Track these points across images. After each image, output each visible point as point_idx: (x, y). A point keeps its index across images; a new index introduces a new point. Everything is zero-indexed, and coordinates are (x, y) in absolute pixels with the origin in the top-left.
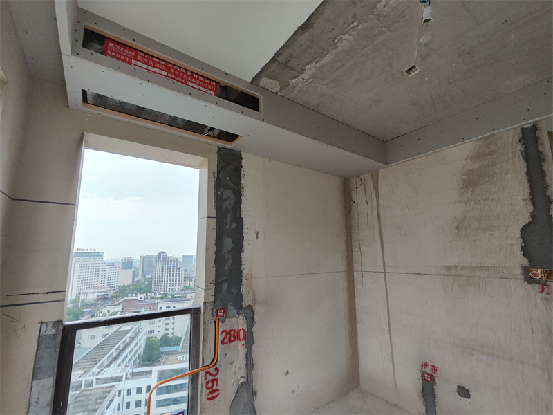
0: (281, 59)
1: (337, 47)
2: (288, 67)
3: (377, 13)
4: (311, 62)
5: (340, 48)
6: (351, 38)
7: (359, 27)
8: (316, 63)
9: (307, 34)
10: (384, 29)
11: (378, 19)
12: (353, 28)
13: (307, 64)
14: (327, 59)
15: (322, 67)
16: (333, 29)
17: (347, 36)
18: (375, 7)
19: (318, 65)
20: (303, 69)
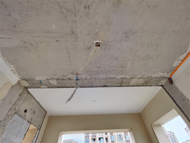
0: (119, 85)
1: (106, 77)
2: (121, 82)
3: (91, 77)
4: (116, 79)
5: (106, 76)
6: (101, 76)
7: (97, 77)
8: (116, 77)
9: (107, 85)
10: (92, 72)
11: (92, 75)
12: (98, 78)
13: (117, 79)
14: (112, 76)
15: (116, 75)
16: (102, 81)
17: (101, 77)
18: (90, 79)
19: (116, 76)
20: (121, 79)
